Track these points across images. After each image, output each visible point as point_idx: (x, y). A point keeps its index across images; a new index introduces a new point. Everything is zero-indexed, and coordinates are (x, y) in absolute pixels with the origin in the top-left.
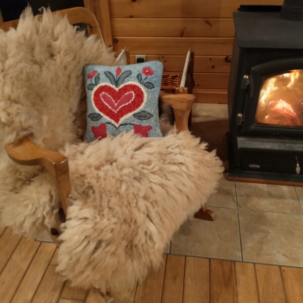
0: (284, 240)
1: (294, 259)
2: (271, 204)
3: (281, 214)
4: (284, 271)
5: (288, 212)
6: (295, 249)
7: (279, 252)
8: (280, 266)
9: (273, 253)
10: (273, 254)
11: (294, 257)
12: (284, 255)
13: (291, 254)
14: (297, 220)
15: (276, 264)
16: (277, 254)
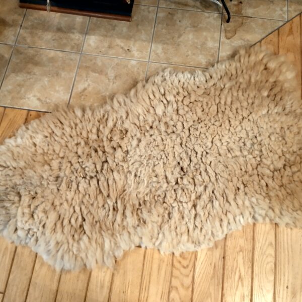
0: (46, 83)
1: (47, 103)
2: (54, 40)
3: (58, 52)
4: (31, 115)
5: (67, 50)
6: (52, 93)
7: (34, 96)
8: (29, 111)
9: (29, 96)
10: (28, 98)
11: (48, 101)
12: (39, 99)
13: (46, 98)
14: (72, 60)
15: (27, 108)
16: (32, 98)
